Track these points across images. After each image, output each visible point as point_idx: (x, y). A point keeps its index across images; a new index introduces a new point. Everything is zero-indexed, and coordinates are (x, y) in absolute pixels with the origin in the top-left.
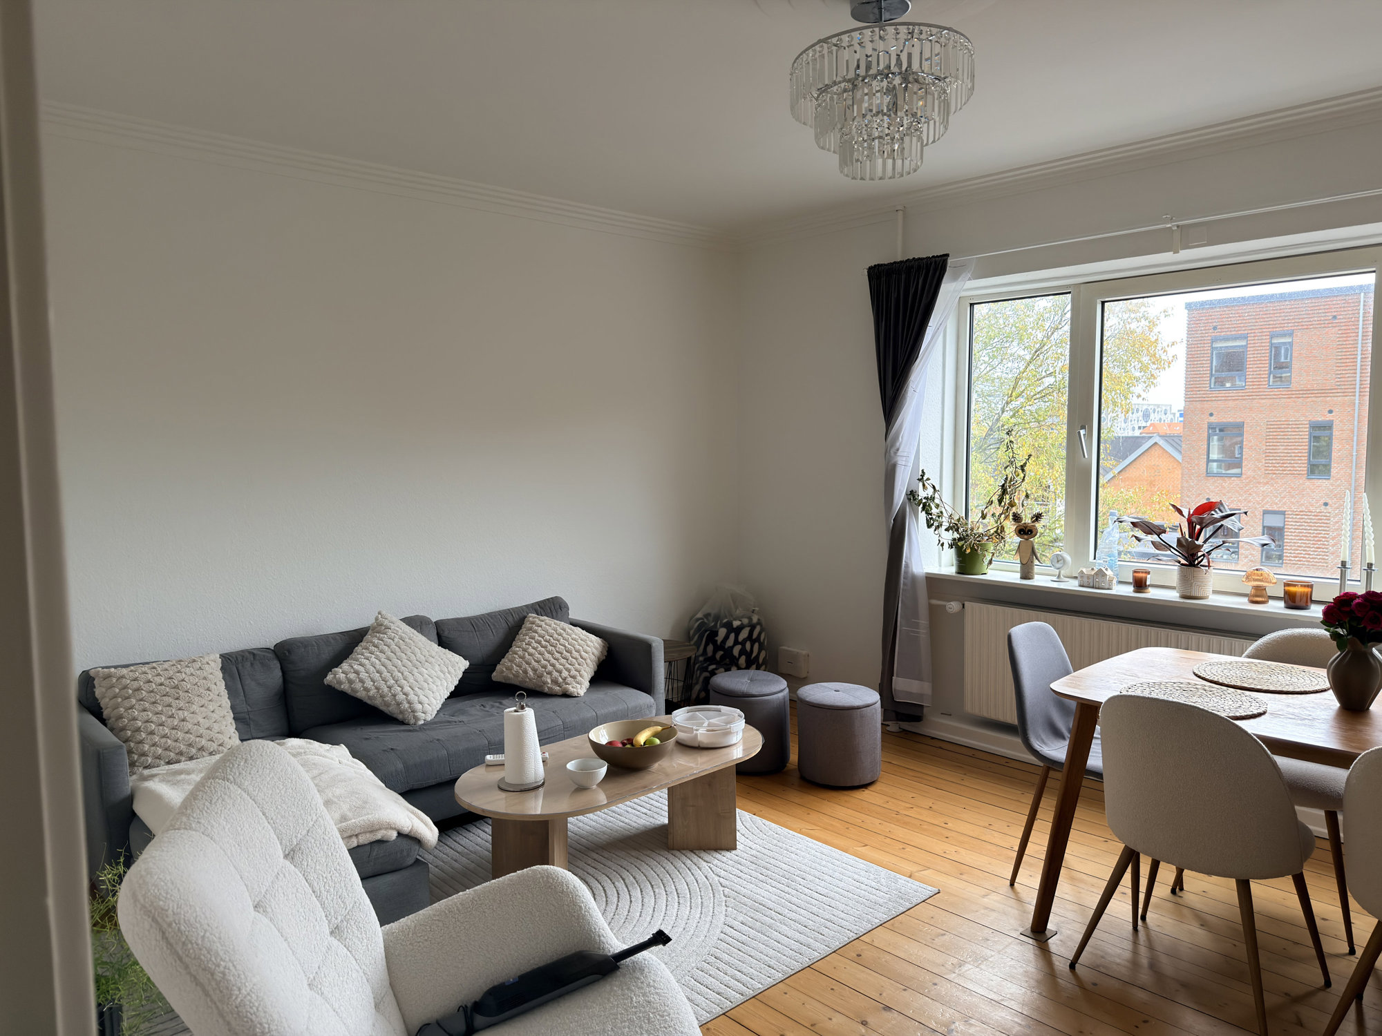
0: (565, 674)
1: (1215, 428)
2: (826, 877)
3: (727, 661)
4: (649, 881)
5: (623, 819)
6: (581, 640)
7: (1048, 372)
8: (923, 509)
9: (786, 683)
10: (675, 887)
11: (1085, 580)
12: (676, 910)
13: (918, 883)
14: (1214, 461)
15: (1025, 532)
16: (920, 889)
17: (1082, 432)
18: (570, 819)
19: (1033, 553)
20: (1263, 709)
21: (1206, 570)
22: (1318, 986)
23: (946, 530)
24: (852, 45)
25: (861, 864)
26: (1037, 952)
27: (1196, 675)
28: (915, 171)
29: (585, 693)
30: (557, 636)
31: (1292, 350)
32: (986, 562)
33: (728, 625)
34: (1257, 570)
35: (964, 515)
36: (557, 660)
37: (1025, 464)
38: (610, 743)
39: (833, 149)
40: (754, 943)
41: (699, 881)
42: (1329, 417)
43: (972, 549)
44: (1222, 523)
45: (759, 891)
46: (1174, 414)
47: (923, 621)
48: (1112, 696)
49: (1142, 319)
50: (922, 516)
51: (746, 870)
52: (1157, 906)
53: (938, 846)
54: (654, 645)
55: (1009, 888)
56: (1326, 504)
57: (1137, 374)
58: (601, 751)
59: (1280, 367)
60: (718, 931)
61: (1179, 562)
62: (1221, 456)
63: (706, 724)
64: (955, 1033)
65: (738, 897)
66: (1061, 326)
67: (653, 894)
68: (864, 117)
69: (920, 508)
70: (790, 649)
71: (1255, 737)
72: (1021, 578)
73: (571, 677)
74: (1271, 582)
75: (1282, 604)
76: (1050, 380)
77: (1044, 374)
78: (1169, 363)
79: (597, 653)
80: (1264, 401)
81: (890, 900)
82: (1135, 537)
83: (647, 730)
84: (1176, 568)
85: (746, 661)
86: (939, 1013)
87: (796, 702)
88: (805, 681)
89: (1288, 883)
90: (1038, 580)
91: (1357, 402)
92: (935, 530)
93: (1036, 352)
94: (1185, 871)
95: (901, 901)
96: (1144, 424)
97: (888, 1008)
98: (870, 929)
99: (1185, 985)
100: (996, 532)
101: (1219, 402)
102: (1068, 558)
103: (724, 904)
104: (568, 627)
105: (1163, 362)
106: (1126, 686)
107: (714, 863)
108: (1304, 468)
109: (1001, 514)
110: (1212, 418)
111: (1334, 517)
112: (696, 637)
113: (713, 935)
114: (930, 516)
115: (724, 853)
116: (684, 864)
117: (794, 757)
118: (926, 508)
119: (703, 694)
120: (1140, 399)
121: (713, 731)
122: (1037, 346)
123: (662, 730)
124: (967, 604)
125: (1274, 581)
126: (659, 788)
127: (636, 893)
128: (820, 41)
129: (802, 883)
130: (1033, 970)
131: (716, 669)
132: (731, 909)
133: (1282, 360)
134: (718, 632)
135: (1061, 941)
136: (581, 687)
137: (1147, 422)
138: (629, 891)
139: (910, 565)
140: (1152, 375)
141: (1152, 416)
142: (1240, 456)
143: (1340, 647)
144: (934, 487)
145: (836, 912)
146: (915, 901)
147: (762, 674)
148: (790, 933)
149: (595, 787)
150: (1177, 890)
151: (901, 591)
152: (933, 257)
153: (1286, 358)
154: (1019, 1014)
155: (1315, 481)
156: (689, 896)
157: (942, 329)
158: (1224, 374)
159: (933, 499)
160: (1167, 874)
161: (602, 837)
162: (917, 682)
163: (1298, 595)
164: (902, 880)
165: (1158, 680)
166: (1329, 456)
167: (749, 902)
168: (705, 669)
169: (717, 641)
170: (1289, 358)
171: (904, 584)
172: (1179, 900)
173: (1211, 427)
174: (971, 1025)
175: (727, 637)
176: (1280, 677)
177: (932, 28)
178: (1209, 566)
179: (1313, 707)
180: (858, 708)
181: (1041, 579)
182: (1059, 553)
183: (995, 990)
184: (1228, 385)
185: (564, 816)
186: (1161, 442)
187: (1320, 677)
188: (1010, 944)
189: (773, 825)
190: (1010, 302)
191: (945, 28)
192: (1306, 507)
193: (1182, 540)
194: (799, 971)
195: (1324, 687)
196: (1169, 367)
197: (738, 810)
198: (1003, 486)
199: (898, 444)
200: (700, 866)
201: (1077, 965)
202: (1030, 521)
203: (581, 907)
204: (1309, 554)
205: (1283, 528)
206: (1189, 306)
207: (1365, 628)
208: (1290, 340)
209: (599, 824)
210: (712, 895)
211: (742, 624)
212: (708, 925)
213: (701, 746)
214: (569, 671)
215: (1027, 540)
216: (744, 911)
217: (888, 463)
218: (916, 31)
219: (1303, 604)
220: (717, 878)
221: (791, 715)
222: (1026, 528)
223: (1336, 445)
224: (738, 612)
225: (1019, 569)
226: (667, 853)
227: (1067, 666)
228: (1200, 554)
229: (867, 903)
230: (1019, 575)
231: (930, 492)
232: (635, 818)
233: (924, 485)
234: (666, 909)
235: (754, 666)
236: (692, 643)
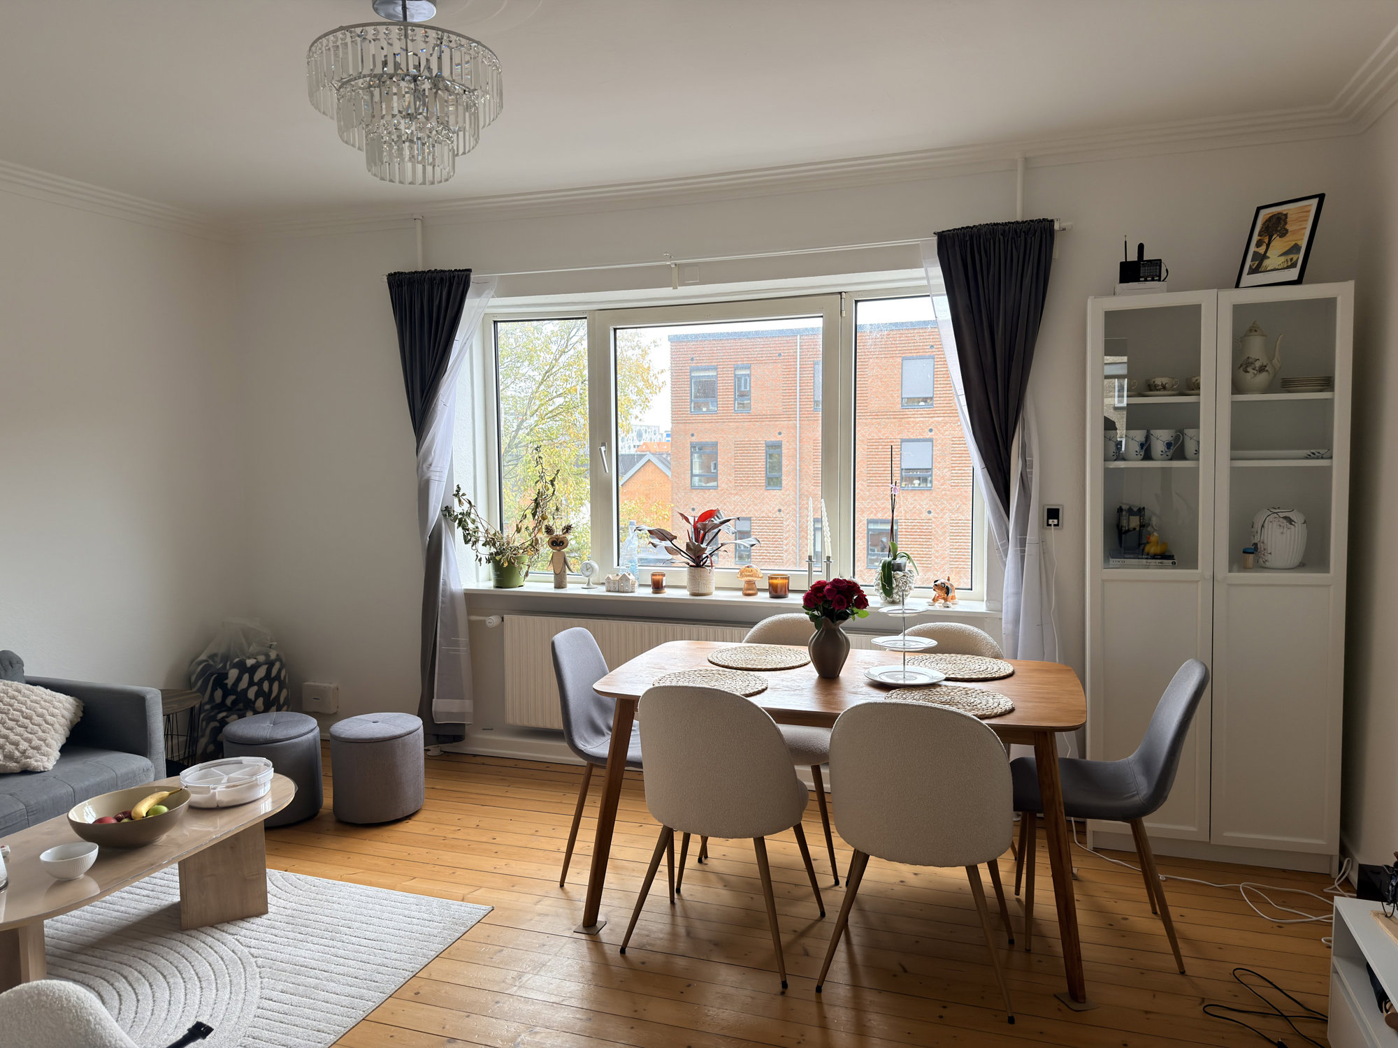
0: (24, 745)
1: (695, 447)
2: (375, 920)
3: (241, 705)
4: (159, 971)
5: (117, 907)
6: (45, 701)
7: (558, 393)
8: (460, 524)
9: (315, 721)
10: (195, 971)
11: (612, 585)
12: (199, 997)
13: (471, 905)
14: (696, 475)
15: (557, 543)
16: (474, 911)
17: (603, 449)
18: (46, 922)
19: (565, 562)
20: (765, 686)
21: (710, 570)
22: (816, 918)
23: (483, 545)
24: (379, 39)
25: (411, 898)
26: (590, 946)
27: (711, 662)
28: (447, 180)
29: (54, 766)
30: (8, 700)
31: (750, 380)
32: (523, 573)
33: (241, 666)
34: (748, 567)
35: (499, 529)
36: (11, 729)
37: (554, 478)
38: (99, 821)
39: (357, 146)
40: (298, 1011)
41: (225, 958)
42: (779, 438)
43: (510, 562)
44: (720, 528)
45: (300, 952)
46: (662, 434)
47: (463, 638)
48: (646, 690)
49: (636, 348)
50: (459, 532)
51: (281, 933)
52: (688, 878)
53: (488, 863)
54: (148, 697)
55: (560, 889)
56: (780, 511)
57: (634, 397)
58: (84, 831)
59: (743, 395)
60: (254, 1007)
61: (688, 564)
62: (701, 471)
63: (225, 780)
64: (522, 1046)
65: (274, 964)
66: (567, 350)
67: (166, 985)
68: (393, 117)
69: (456, 524)
70: (316, 684)
71: (763, 710)
72: (555, 588)
73: (33, 748)
74: (759, 577)
75: (767, 595)
76: (559, 401)
77: (555, 394)
78: (660, 389)
79: (68, 715)
80: (732, 424)
81: (444, 929)
82: (652, 544)
83: (149, 798)
84: (686, 569)
85: (264, 704)
86: (504, 1029)
87: (330, 743)
88: (336, 717)
89: (790, 834)
90: (570, 589)
91: (798, 425)
92: (473, 546)
93: (546, 373)
94: (709, 838)
95: (456, 927)
96: (638, 443)
97: (452, 1040)
98: (427, 963)
99: (717, 944)
100: (531, 545)
101: (699, 424)
102: (596, 566)
103: (258, 976)
104: (22, 686)
105: (655, 387)
106: (657, 678)
107: (242, 934)
108: (763, 481)
109: (535, 528)
110: (693, 438)
111: (786, 521)
112: (200, 683)
113: (248, 1014)
114: (467, 532)
115: (252, 920)
116: (204, 942)
117: (328, 800)
118: (462, 523)
119: (211, 748)
120: (638, 420)
121: (234, 786)
122: (547, 368)
123: (170, 794)
124: (506, 617)
125: (761, 575)
126: (170, 863)
127: (144, 989)
128: (341, 28)
129: (348, 933)
130: (589, 964)
131: (227, 717)
132: (267, 979)
133: (743, 389)
134: (227, 674)
135: (611, 930)
136: (48, 759)
137: (640, 441)
138: (134, 989)
139: (448, 583)
140: (647, 399)
141: (644, 436)
142: (715, 471)
143: (817, 627)
144: (470, 503)
145: (387, 954)
146: (470, 924)
147: (285, 715)
148: (339, 989)
149: (82, 876)
150: (703, 858)
151: (440, 610)
152: (455, 270)
153: (746, 387)
154: (580, 1010)
155: (771, 491)
156: (213, 977)
157: (468, 345)
158: (701, 400)
159: (469, 514)
160: (695, 847)
161: (90, 934)
162: (457, 701)
163: (779, 586)
164: (455, 905)
165: (681, 670)
166: (780, 469)
167: (289, 967)
168: (213, 718)
169: (227, 684)
170: (748, 387)
171: (443, 602)
172: (707, 869)
173: (693, 446)
174: (536, 1033)
175: (239, 679)
176: (774, 657)
177: (461, 38)
178: (712, 566)
179: (801, 679)
180: (400, 736)
181: (574, 588)
182: (587, 561)
183: (555, 993)
184: (704, 409)
185: (40, 919)
186: (654, 460)
187: (802, 654)
188: (565, 944)
189: (310, 878)
190: (520, 323)
191: (474, 41)
192: (766, 514)
193: (690, 544)
194: (353, 1027)
195: (806, 661)
196: (659, 391)
197: (268, 870)
198: (536, 500)
199: (430, 459)
200: (224, 941)
201: (627, 949)
202: (561, 533)
203: (89, 1021)
204: (769, 553)
205: (750, 531)
206: (672, 339)
207: (834, 609)
208: (748, 372)
209: (85, 919)
210: (242, 970)
211: (257, 662)
212: (240, 1005)
213: (220, 805)
214: (29, 741)
215: (559, 551)
216: (284, 978)
217: (422, 477)
218: (445, 38)
219: (783, 593)
220: (246, 950)
221: (322, 756)
222: (558, 539)
223: (784, 462)
224: (253, 649)
225: (553, 579)
226: (180, 935)
227: (603, 666)
228: (704, 556)
229: (421, 937)
230: (552, 585)
231: (466, 507)
232: (133, 904)
233: (460, 501)
234: (186, 999)
235: (274, 708)
236: (194, 690)
